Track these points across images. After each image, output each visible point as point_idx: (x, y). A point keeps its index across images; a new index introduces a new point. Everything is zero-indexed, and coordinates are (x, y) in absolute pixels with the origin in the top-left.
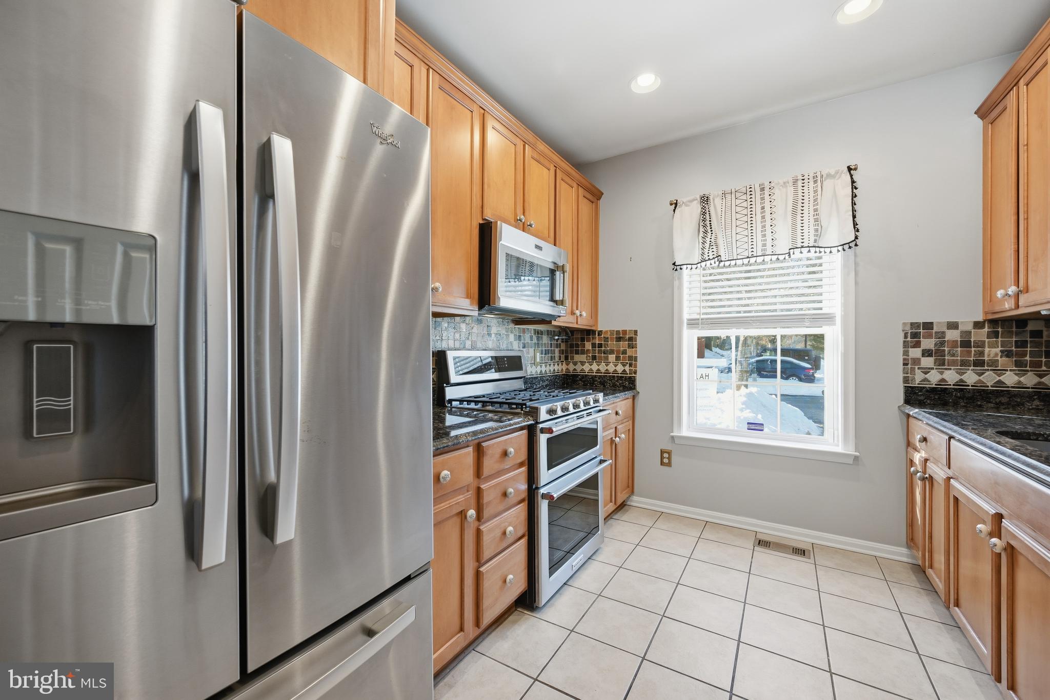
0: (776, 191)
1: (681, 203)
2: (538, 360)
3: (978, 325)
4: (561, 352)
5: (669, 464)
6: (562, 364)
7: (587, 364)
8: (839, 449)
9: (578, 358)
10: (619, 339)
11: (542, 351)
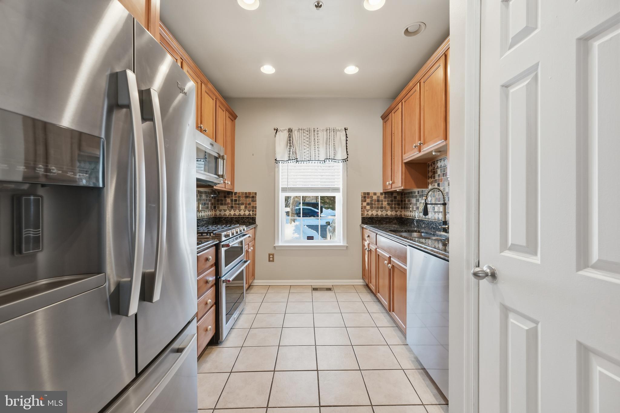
0: (319, 132)
1: (279, 130)
2: (200, 209)
3: (381, 194)
4: (212, 204)
5: (273, 261)
6: (212, 211)
7: (228, 211)
8: (341, 244)
9: (221, 207)
10: (247, 197)
11: (202, 203)
